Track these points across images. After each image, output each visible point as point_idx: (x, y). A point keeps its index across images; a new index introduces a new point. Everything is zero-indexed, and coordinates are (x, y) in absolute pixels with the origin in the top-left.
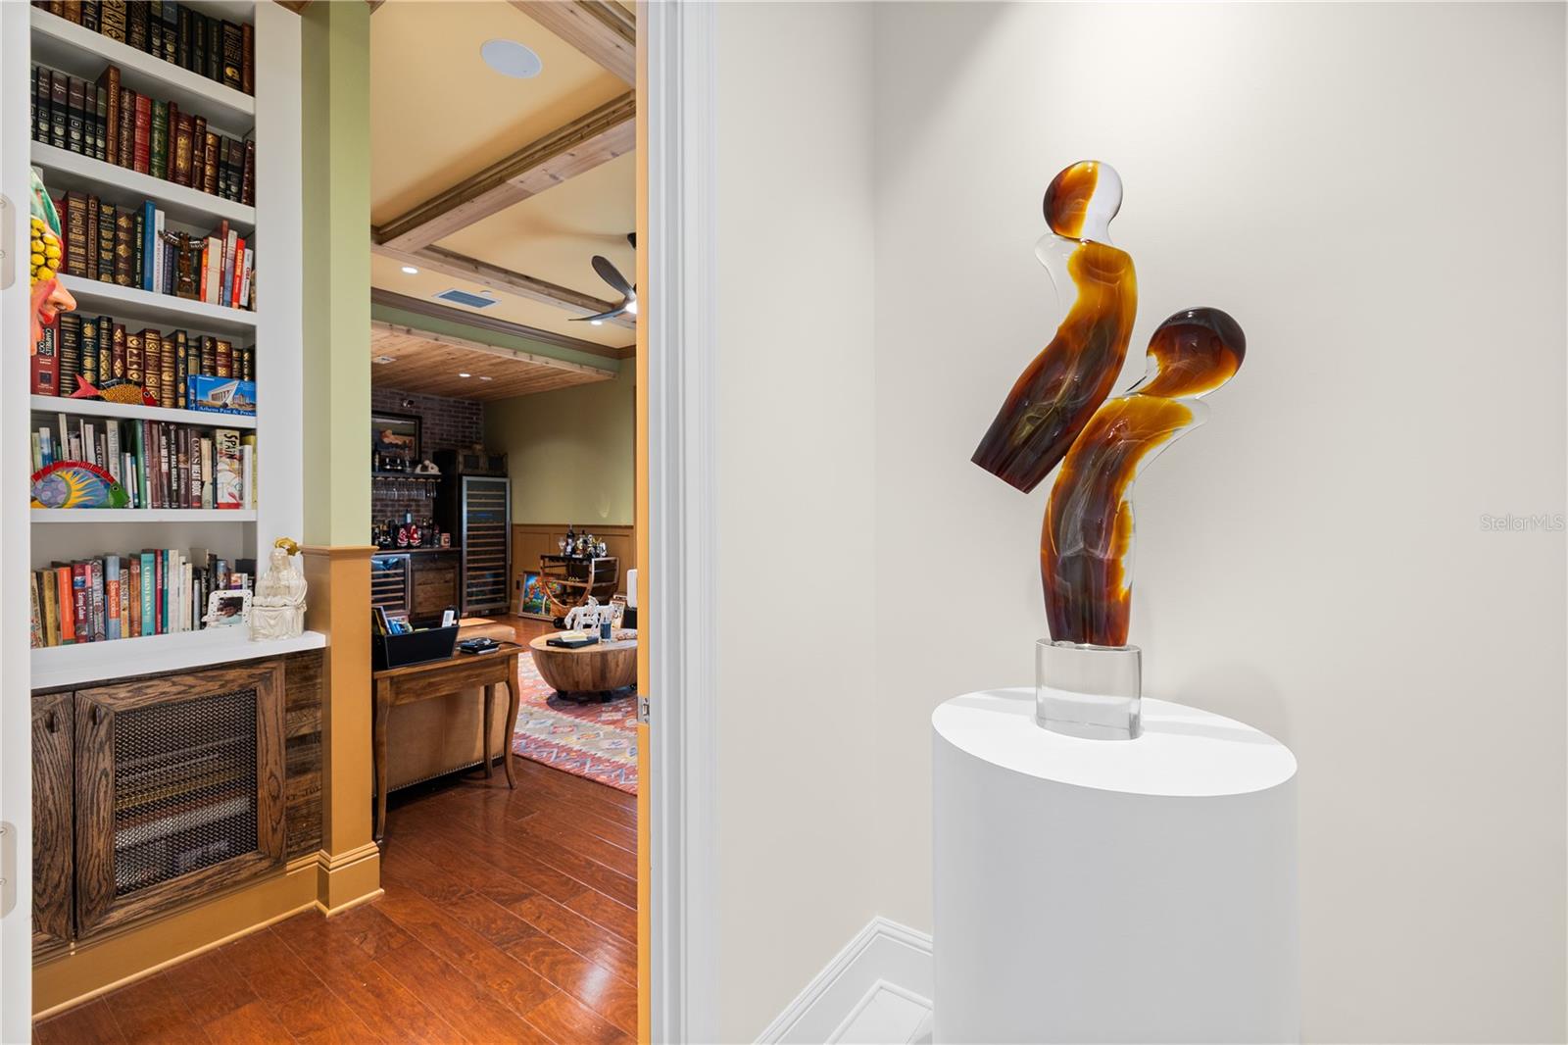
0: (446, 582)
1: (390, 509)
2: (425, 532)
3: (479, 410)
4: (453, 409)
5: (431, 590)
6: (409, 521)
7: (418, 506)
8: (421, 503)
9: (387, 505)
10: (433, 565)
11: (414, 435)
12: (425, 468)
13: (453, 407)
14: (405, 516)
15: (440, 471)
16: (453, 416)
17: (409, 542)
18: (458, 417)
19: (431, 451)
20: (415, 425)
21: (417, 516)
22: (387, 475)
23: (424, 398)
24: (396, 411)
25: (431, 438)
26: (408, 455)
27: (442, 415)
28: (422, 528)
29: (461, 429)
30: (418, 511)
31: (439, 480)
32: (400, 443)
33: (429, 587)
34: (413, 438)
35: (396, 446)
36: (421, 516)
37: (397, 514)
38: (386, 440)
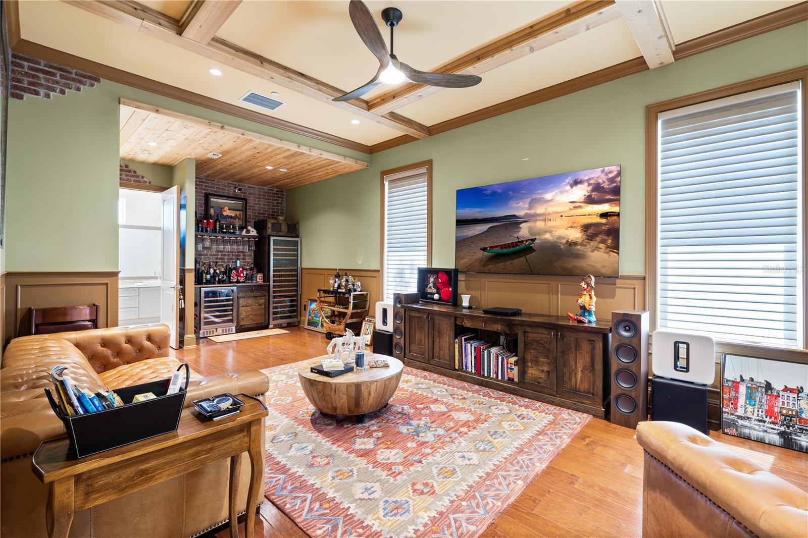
0: (259, 305)
1: (227, 257)
2: (248, 272)
3: (283, 195)
4: (267, 194)
5: (250, 310)
6: (238, 265)
7: (245, 255)
8: (246, 254)
9: (225, 255)
10: (251, 294)
11: (242, 211)
12: (248, 231)
13: (267, 193)
14: (236, 262)
15: (257, 233)
16: (267, 199)
17: (238, 279)
18: (270, 199)
19: (253, 221)
20: (243, 204)
21: (244, 262)
22: (224, 235)
23: (249, 187)
24: (231, 195)
25: (252, 213)
26: (238, 223)
27: (260, 198)
28: (246, 270)
29: (271, 207)
30: (244, 259)
31: (257, 239)
32: (233, 215)
33: (248, 308)
34: (241, 213)
35: (231, 217)
36: (246, 262)
37: (231, 261)
38: (225, 214)
